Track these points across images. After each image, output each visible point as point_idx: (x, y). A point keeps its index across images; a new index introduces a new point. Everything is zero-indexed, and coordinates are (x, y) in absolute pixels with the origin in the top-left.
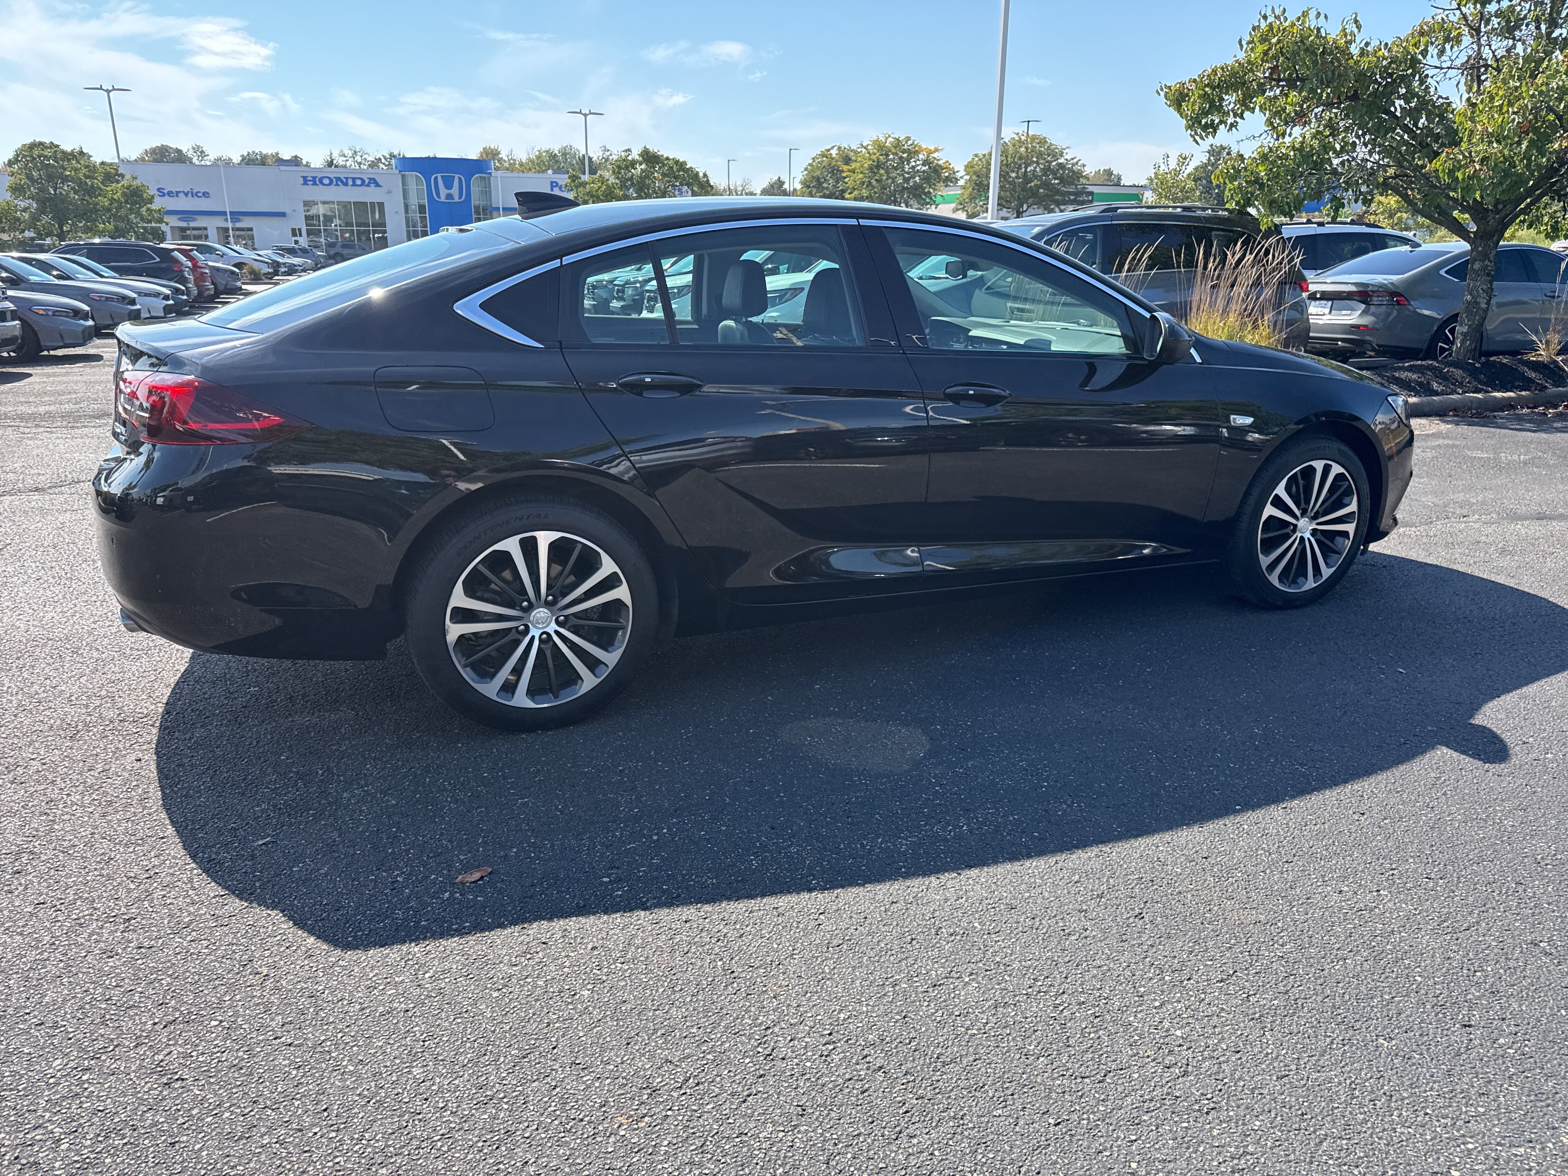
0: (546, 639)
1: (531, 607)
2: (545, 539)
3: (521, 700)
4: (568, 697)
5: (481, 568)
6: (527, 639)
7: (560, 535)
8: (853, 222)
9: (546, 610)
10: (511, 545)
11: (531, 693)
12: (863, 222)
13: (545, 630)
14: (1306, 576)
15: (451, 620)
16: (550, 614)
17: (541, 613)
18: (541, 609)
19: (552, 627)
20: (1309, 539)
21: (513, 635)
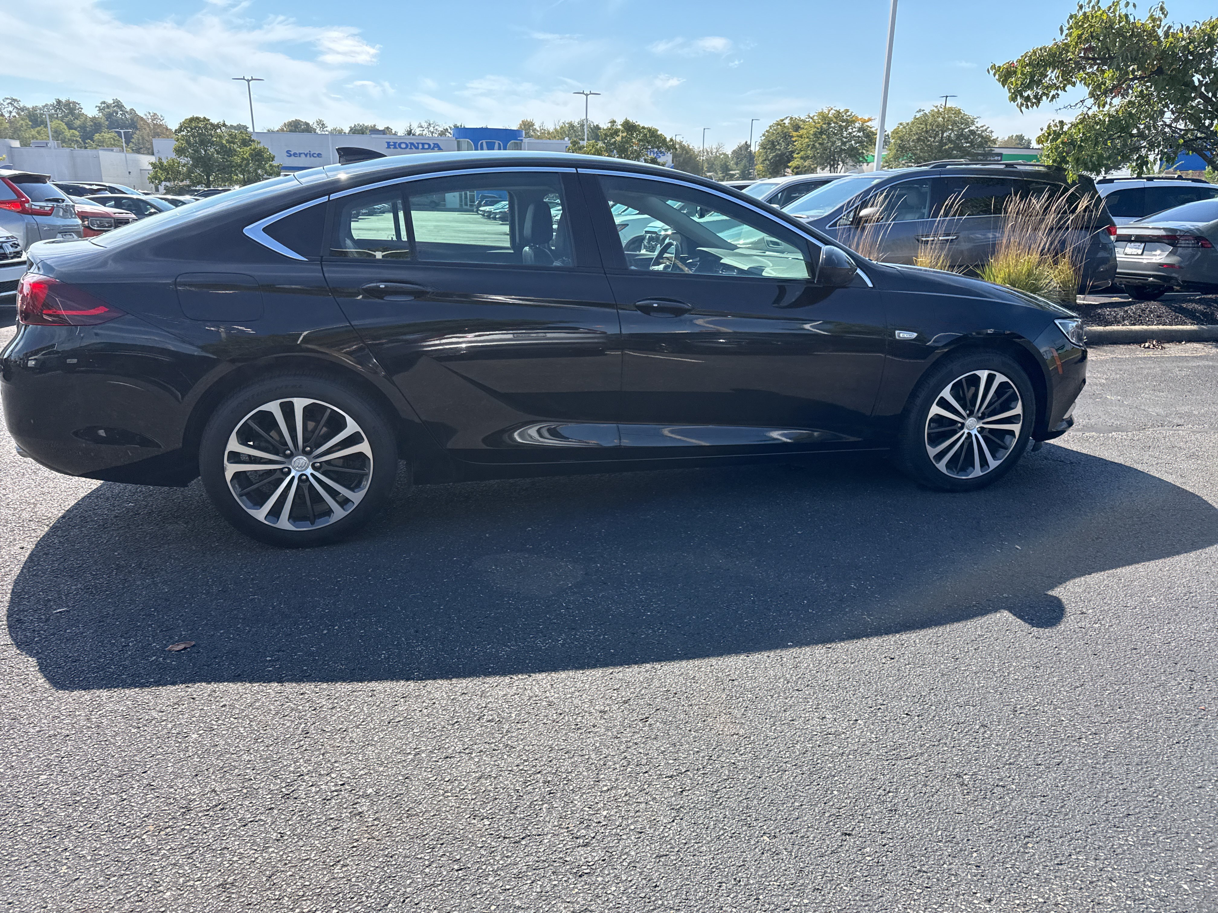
0: (303, 479)
1: (292, 455)
2: (300, 404)
3: (284, 523)
4: (322, 524)
5: (251, 423)
6: (289, 478)
7: (312, 401)
8: (573, 170)
9: (305, 458)
10: (273, 407)
11: (292, 517)
12: (580, 171)
13: (304, 472)
14: (973, 466)
15: (228, 460)
16: (308, 462)
17: (301, 460)
18: (300, 457)
19: (309, 471)
20: (976, 435)
21: (278, 475)
